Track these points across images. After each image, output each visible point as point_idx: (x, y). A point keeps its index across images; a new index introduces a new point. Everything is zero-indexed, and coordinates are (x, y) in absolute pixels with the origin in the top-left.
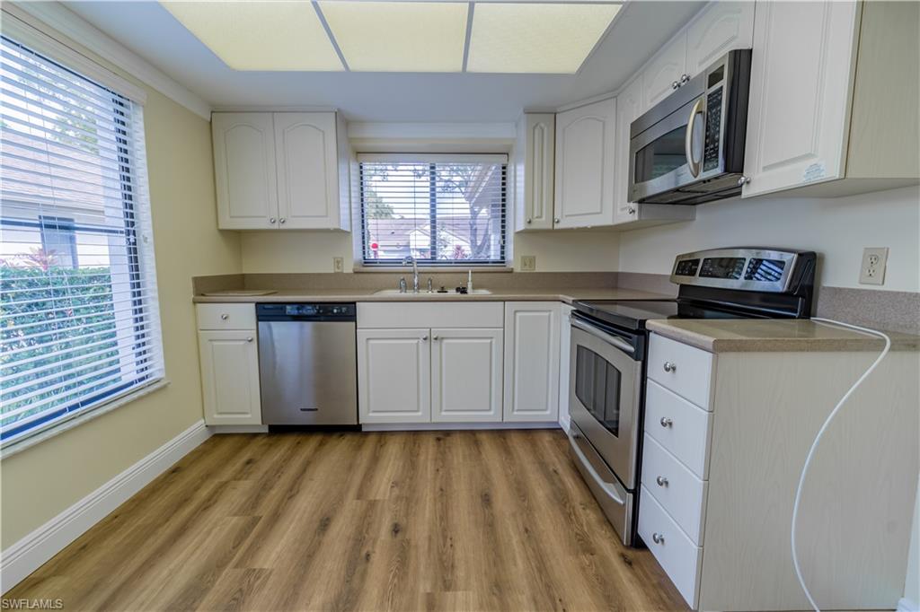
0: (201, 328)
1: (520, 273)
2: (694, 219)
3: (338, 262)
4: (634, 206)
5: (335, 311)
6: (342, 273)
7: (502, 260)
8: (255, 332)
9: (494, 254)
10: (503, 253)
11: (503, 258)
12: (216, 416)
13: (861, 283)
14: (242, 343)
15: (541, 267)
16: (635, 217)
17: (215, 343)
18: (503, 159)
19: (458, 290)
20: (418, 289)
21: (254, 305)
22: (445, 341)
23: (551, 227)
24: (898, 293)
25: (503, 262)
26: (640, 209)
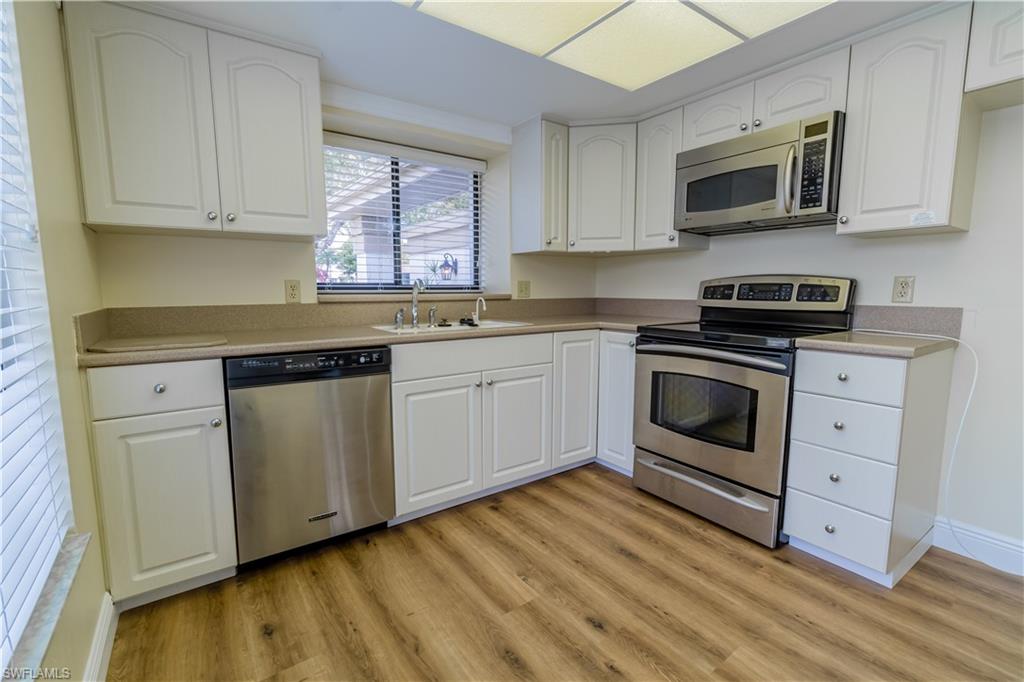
0: (97, 417)
1: (518, 300)
2: (708, 249)
3: (293, 287)
4: (676, 234)
5: (362, 360)
6: (300, 303)
7: (476, 287)
8: (224, 407)
9: (464, 278)
10: (476, 277)
11: (477, 283)
12: (138, 578)
13: (893, 302)
14: (196, 432)
15: (536, 294)
16: (675, 244)
17: (132, 441)
18: (479, 167)
19: (463, 322)
20: (418, 322)
21: (219, 362)
22: (497, 385)
23: (564, 249)
24: (927, 308)
25: (478, 288)
26: (680, 237)
